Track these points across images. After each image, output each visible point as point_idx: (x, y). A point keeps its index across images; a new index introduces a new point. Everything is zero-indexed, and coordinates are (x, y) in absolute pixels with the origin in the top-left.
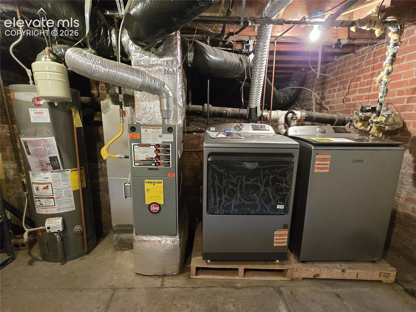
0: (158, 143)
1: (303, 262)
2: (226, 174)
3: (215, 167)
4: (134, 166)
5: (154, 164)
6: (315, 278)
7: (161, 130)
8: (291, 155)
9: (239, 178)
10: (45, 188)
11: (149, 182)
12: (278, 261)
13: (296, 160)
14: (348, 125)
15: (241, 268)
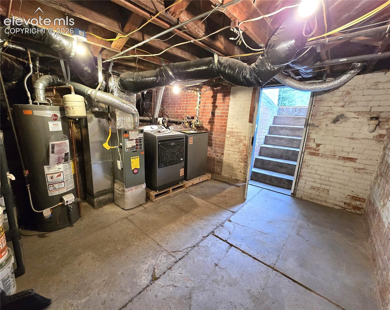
0: (137, 138)
1: (188, 180)
2: (165, 149)
3: (161, 146)
4: (126, 151)
5: (135, 149)
6: (193, 185)
7: (138, 132)
8: (183, 139)
9: (169, 150)
10: (58, 176)
11: (133, 158)
12: (180, 183)
13: (184, 140)
14: (182, 124)
15: (171, 189)
